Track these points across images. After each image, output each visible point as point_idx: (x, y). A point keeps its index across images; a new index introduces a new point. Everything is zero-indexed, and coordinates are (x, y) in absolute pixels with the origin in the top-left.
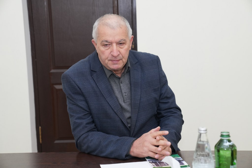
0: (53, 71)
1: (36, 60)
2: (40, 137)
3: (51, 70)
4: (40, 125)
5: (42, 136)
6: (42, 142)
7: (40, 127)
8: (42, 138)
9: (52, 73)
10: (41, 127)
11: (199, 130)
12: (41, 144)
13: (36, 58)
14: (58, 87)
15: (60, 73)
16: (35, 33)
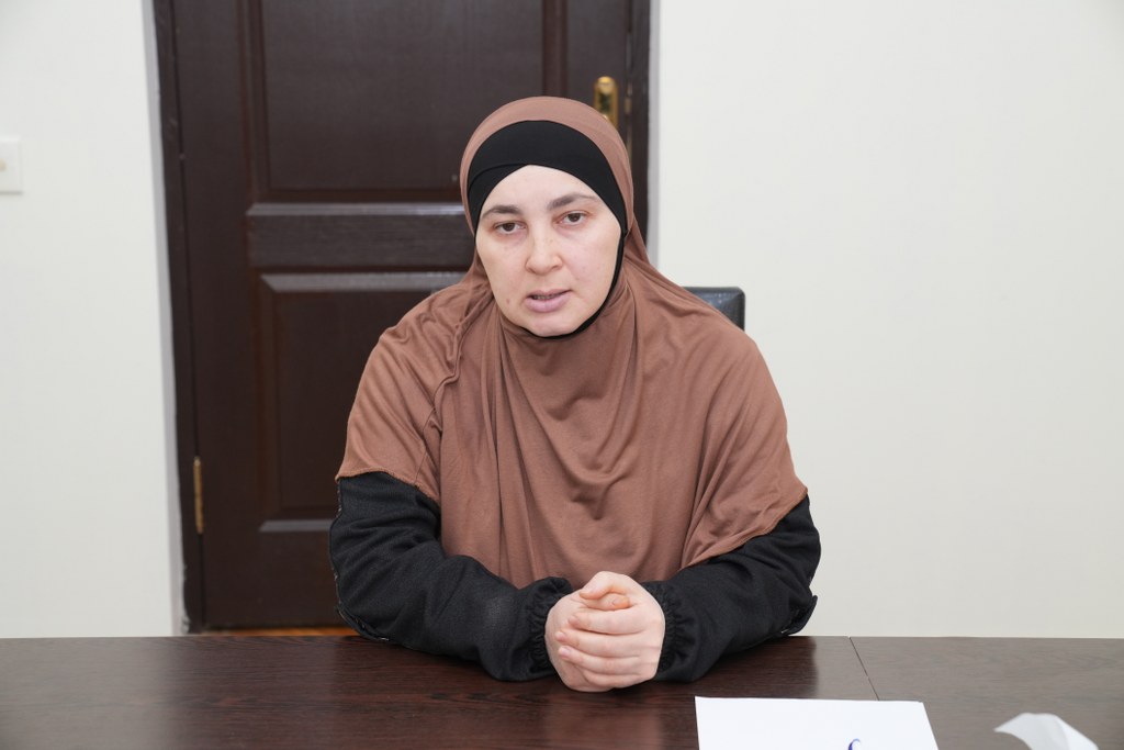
0: (259, 210)
1: (182, 157)
2: (198, 502)
3: (249, 205)
4: (197, 453)
5: (204, 501)
6: (205, 528)
7: (197, 463)
8: (204, 510)
9: (253, 218)
10: (202, 460)
12: (201, 536)
13: (181, 151)
14: (280, 283)
15: (293, 218)
16: (178, 31)
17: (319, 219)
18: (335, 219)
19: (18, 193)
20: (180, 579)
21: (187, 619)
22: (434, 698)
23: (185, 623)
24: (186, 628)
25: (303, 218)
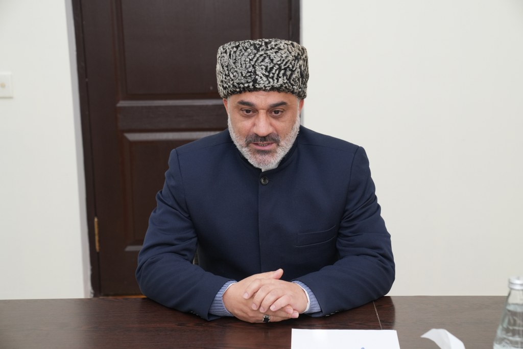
0: (122, 104)
1: (87, 80)
2: (97, 238)
3: (118, 101)
4: (96, 215)
5: (99, 237)
6: (100, 249)
7: (96, 220)
8: (99, 241)
9: (120, 108)
10: (98, 218)
11: (510, 283)
12: (98, 253)
13: (86, 77)
14: (133, 137)
15: (138, 107)
16: (84, 23)
17: (150, 108)
18: (157, 107)
19: (11, 98)
20: (89, 273)
21: (92, 291)
22: (178, 325)
23: (91, 293)
24: (92, 295)
25: (143, 108)
